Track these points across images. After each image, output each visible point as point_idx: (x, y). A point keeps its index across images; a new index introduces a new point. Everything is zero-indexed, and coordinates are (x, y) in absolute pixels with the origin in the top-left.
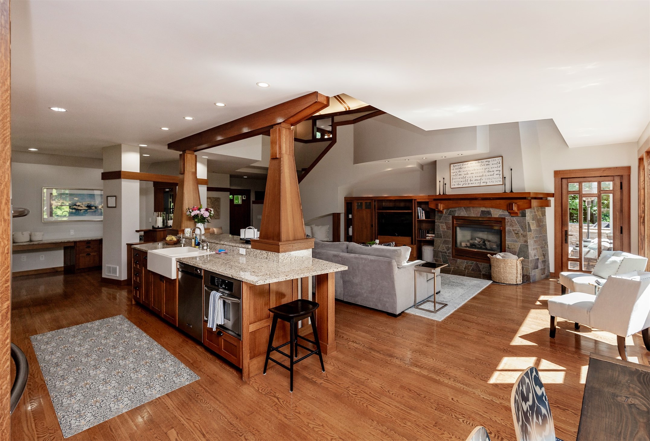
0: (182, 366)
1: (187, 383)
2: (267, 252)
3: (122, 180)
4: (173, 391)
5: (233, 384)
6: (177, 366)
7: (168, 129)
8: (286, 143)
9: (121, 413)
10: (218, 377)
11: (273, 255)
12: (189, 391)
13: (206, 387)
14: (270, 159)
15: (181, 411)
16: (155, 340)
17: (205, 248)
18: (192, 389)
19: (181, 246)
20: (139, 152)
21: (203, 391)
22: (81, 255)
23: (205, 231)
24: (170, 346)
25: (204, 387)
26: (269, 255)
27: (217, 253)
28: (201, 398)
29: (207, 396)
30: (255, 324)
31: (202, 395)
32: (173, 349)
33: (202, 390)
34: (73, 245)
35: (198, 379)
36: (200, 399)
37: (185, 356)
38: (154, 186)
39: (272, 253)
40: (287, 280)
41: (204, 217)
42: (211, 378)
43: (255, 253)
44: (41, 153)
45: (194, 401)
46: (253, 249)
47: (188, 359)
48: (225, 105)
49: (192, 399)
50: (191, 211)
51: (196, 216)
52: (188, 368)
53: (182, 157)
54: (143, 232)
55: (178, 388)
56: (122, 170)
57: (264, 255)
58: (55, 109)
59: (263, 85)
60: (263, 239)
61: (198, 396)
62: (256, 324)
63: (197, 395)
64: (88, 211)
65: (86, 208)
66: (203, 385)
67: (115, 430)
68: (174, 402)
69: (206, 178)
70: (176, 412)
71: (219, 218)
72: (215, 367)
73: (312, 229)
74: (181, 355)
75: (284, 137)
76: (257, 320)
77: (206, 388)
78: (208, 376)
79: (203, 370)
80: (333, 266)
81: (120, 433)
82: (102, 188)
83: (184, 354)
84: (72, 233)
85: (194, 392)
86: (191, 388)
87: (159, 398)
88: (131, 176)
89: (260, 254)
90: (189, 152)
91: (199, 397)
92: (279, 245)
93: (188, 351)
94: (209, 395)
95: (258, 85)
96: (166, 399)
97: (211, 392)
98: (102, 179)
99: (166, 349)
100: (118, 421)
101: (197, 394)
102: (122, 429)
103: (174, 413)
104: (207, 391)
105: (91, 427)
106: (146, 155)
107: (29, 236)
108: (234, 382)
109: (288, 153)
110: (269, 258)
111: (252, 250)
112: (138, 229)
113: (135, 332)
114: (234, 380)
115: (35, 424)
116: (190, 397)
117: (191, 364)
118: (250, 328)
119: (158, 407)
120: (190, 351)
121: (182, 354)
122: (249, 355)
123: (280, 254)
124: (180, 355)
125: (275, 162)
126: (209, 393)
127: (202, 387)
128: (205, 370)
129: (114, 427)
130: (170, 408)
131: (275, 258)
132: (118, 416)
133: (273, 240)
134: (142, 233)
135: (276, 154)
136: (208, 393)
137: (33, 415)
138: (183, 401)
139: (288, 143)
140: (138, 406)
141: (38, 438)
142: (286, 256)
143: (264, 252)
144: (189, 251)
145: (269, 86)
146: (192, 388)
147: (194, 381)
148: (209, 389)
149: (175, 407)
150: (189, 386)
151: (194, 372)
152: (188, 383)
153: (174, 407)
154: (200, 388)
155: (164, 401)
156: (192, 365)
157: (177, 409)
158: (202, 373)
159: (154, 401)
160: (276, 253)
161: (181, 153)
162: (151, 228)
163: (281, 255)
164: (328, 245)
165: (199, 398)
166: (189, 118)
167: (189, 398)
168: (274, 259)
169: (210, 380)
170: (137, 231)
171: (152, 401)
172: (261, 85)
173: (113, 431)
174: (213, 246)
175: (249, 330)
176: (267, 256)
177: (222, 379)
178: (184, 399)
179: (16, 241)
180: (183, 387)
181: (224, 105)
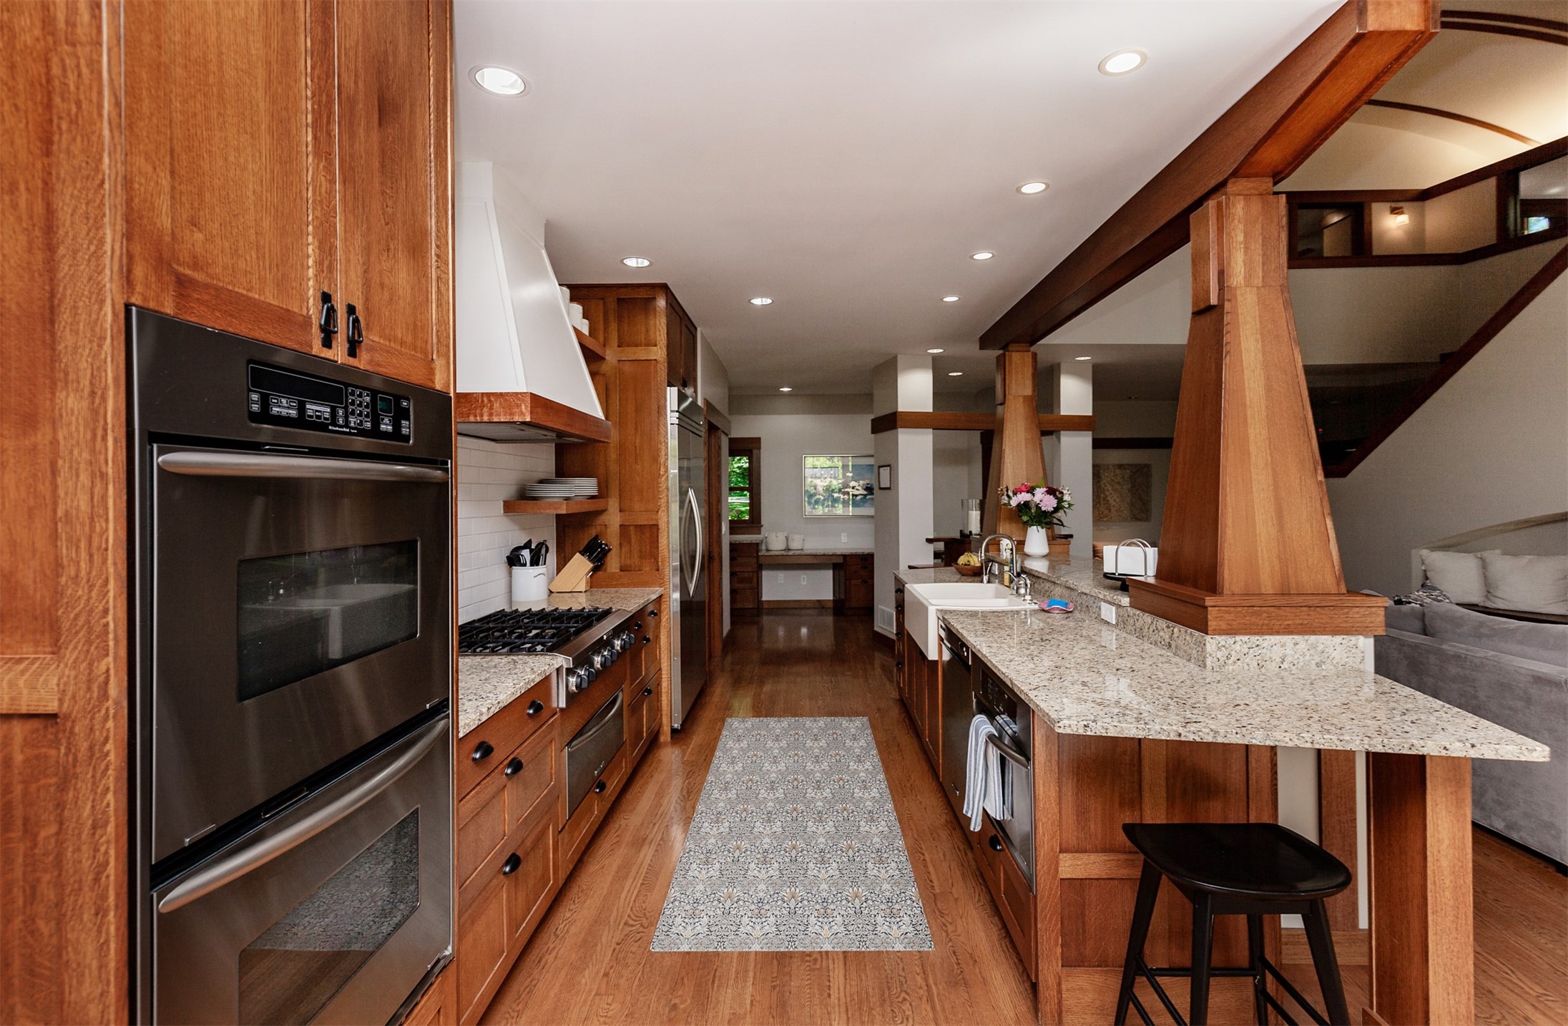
0: (913, 891)
1: (899, 947)
2: (1171, 624)
3: (900, 430)
4: (860, 952)
5: (1005, 1019)
6: (901, 887)
7: (956, 299)
8: (1247, 249)
9: (747, 950)
10: (977, 971)
11: (1188, 638)
12: (892, 971)
13: (936, 984)
14: (1190, 315)
15: (848, 1018)
16: (894, 800)
17: (1022, 591)
18: (901, 973)
19: (982, 582)
20: (931, 366)
21: (921, 992)
22: (853, 581)
23: (1050, 549)
24: (913, 826)
25: (931, 982)
26: (1175, 635)
27: (1043, 610)
28: (907, 1013)
29: (924, 1013)
30: (1081, 855)
31: (913, 1004)
32: (916, 836)
33: (921, 988)
34: (841, 560)
35: (926, 949)
36: (904, 1012)
37: (931, 869)
38: (981, 443)
39: (1183, 629)
40: (1183, 739)
41: (1043, 509)
42: (958, 964)
43: (1137, 624)
44: (797, 395)
45: (889, 1010)
46: (1135, 610)
47: (934, 877)
48: (1048, 186)
49: (888, 1003)
50: (1011, 494)
51: (1025, 506)
52: (921, 904)
53: (1001, 363)
54: (943, 543)
55: (873, 949)
56: (899, 410)
57: (1162, 633)
58: (757, 302)
59: (1123, 63)
60: (1166, 580)
61: (905, 999)
62: (1084, 856)
63: (903, 995)
64: (868, 497)
65: (865, 493)
66: (930, 976)
67: (718, 986)
68: (848, 986)
69: (1090, 413)
70: (837, 1018)
71: (1147, 519)
72: (982, 934)
73: (1484, 566)
74: (924, 860)
75: (1241, 226)
76: (1089, 847)
77: (933, 987)
78: (954, 953)
79: (950, 928)
80: (1451, 729)
81: (721, 999)
82: (872, 452)
83: (931, 860)
84: (844, 538)
85: (902, 985)
86: (901, 966)
87: (827, 952)
88: (917, 421)
89: (1151, 630)
90: (1017, 349)
91: (906, 1006)
92: (1206, 608)
93: (944, 855)
94: (931, 1014)
95: (1106, 73)
96: (836, 965)
97: (938, 1007)
98: (872, 433)
99: (903, 831)
100: (735, 965)
101: (906, 992)
102: (729, 991)
103: (833, 1017)
104: (930, 999)
105: (692, 950)
106: (955, 374)
107: (785, 541)
108: (1012, 1014)
109: (1258, 281)
110: (1177, 647)
111: (1132, 611)
112: (932, 537)
113: (868, 765)
114: (1015, 1007)
115: (639, 891)
116: (887, 992)
117: (934, 895)
118: (1061, 863)
119: (813, 978)
120: (948, 858)
121: (928, 859)
122: (1059, 950)
123: (1208, 638)
124: (922, 857)
125: (1206, 320)
126: (933, 1008)
127: (926, 980)
128: (956, 931)
129: (720, 977)
130: (832, 997)
131: (1194, 652)
132: (740, 953)
133: (1195, 586)
134: (941, 546)
135: (1208, 292)
136: (929, 1008)
137: (647, 873)
138: (867, 993)
139: (1257, 247)
140: (782, 950)
141: (626, 924)
142: (1237, 647)
143: (1162, 623)
144: (998, 596)
145: (1144, 58)
146: (903, 969)
147: (916, 948)
148: (938, 994)
149: (843, 1000)
150: (900, 956)
151: (928, 922)
152: (902, 949)
153: (839, 1000)
154: (919, 979)
155: (831, 966)
156: (933, 901)
157: (843, 1009)
158: (944, 934)
159: (814, 956)
160: (1197, 633)
161: (1001, 352)
162: (957, 535)
163: (1213, 644)
164: (1514, 631)
165: (904, 1008)
166: (983, 256)
167: (883, 995)
168: (1189, 651)
169: (953, 971)
170: (929, 541)
171: (810, 954)
172: (1113, 66)
173: (716, 985)
174: (1046, 588)
175: (1057, 871)
176: (1171, 637)
177: (985, 982)
178: (871, 990)
179: (770, 548)
180: (887, 952)
181: (1042, 187)
